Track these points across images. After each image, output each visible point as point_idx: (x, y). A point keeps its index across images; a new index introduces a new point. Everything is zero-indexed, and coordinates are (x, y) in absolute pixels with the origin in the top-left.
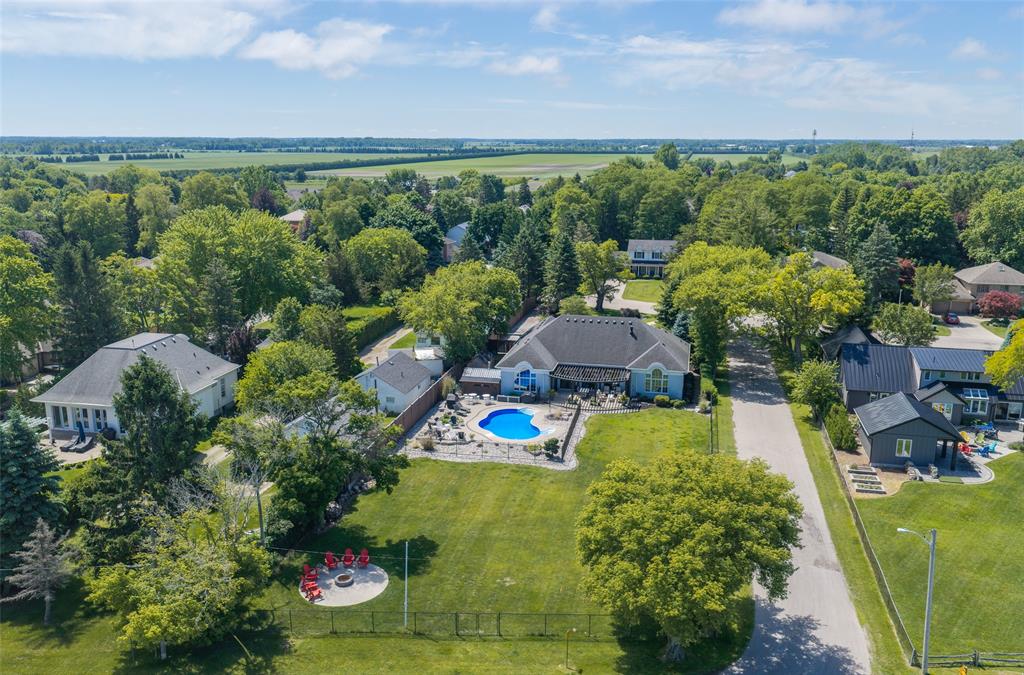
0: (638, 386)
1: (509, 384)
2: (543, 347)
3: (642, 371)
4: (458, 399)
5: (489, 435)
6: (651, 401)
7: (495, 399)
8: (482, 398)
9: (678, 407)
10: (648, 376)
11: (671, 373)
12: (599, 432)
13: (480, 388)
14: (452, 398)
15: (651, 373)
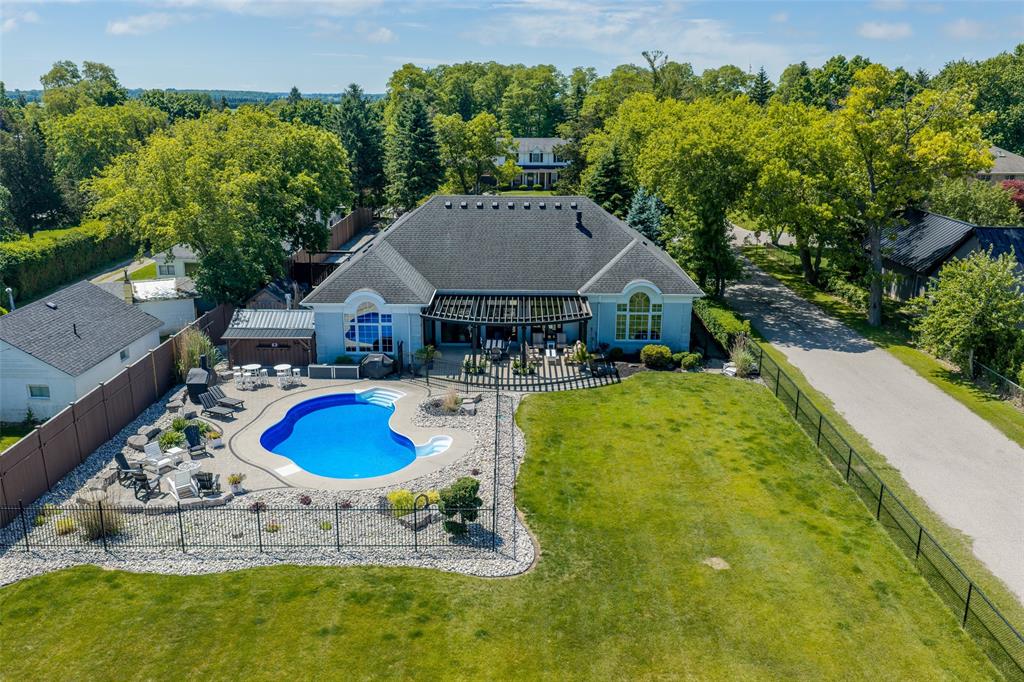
0: (604, 331)
1: (333, 339)
2: (402, 260)
3: (611, 299)
4: (216, 379)
5: (288, 469)
6: (634, 358)
7: (304, 374)
8: (273, 373)
9: (691, 367)
10: (622, 307)
11: (671, 299)
12: (555, 439)
13: (267, 351)
14: (197, 376)
15: (627, 301)
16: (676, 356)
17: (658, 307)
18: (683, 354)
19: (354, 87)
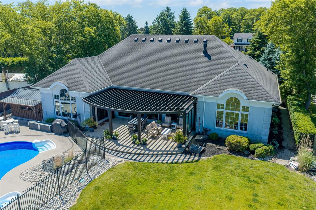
0: (207, 120)
3: (213, 100)
10: (220, 106)
13: (23, 111)
15: (224, 102)
16: (252, 146)
17: (246, 108)
18: (258, 145)
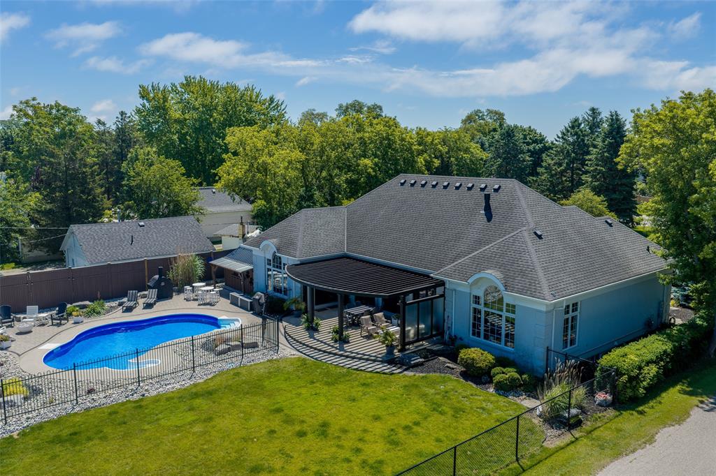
1: (261, 277)
10: (477, 299)
15: (481, 293)
17: (512, 308)
18: (507, 369)
19: (593, 110)
